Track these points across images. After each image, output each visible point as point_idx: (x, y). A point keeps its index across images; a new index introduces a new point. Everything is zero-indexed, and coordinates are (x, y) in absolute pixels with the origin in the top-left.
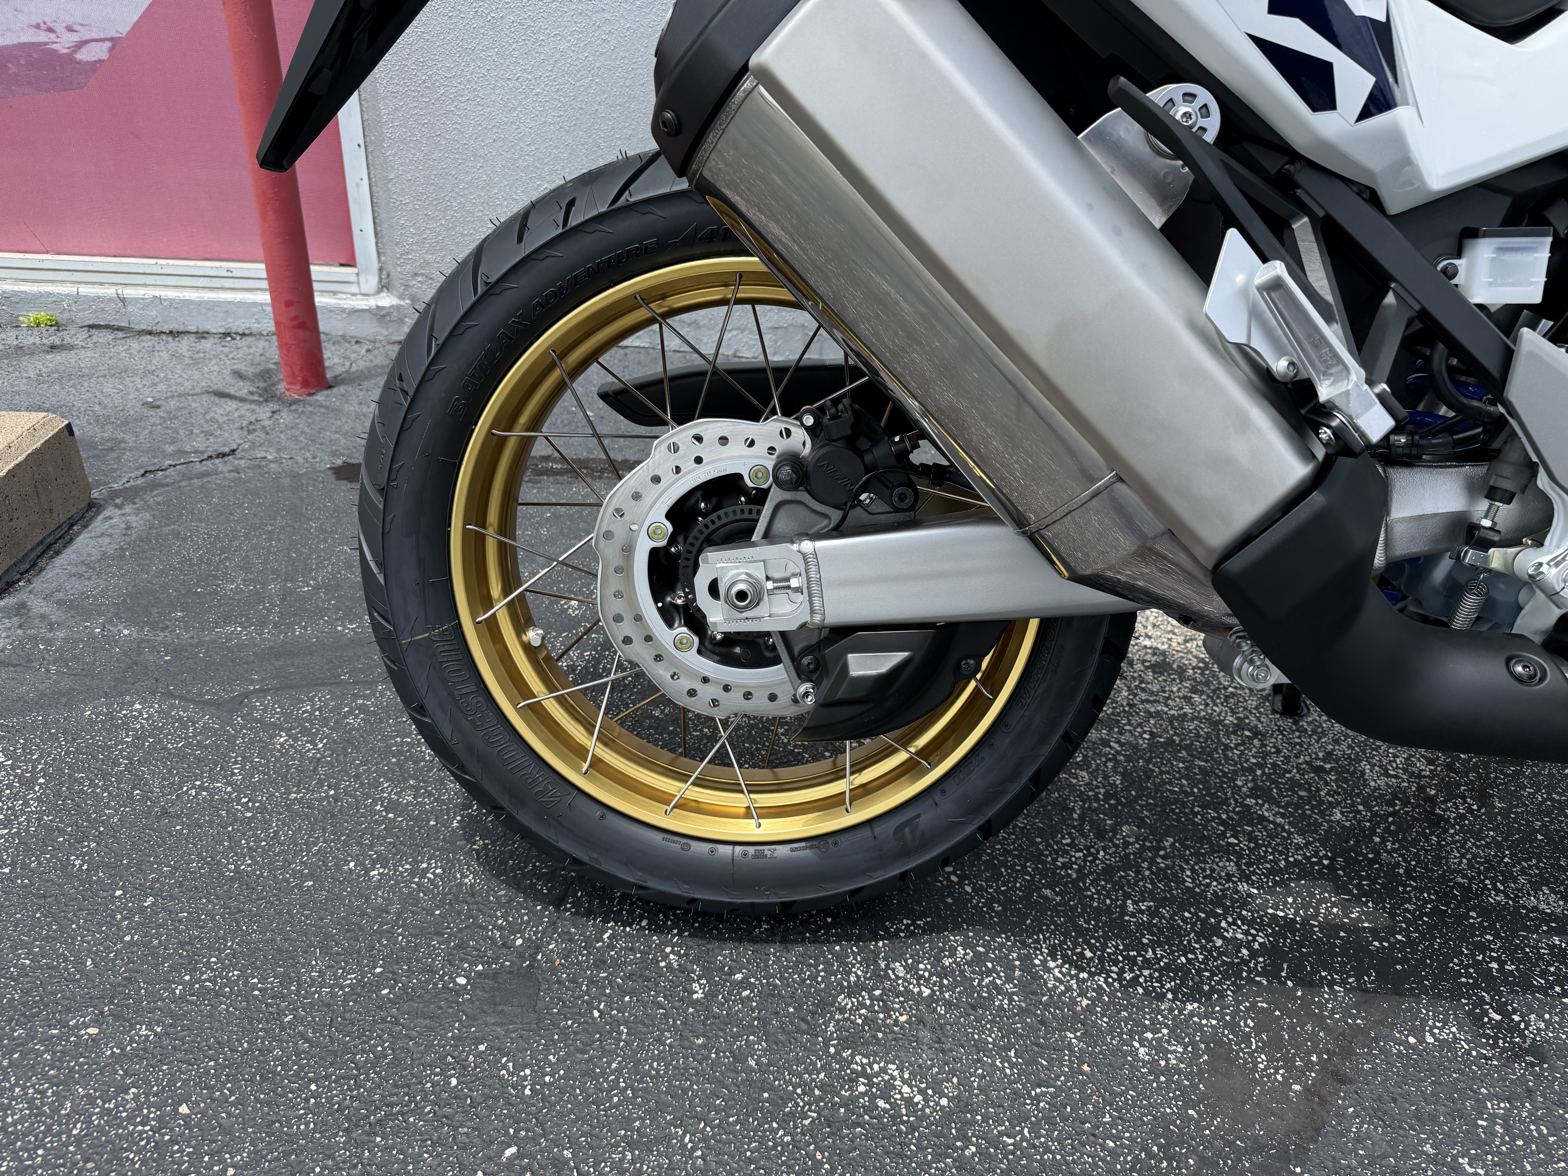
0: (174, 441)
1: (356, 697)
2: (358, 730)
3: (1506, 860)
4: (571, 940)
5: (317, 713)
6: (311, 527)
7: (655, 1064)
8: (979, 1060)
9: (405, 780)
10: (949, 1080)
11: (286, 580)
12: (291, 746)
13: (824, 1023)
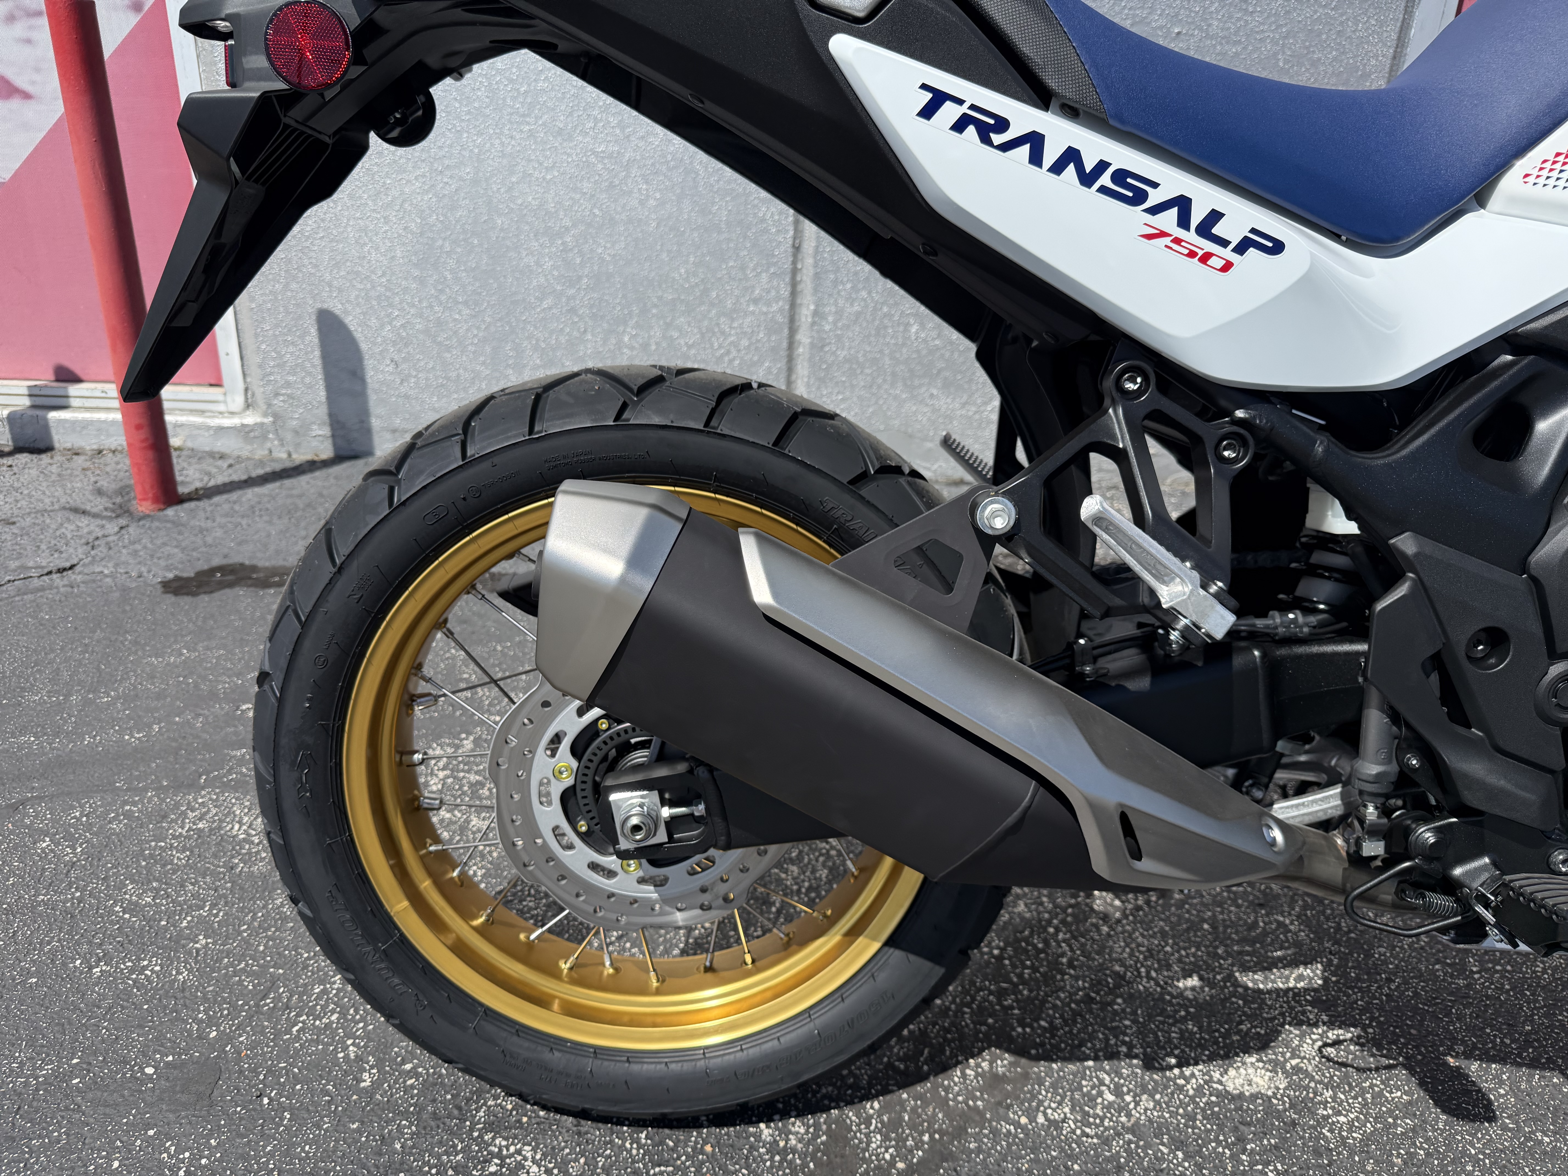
0: (20, 556)
1: (125, 803)
2: (118, 835)
3: (1168, 949)
4: (262, 1033)
5: (84, 819)
6: (126, 640)
7: (307, 1148)
8: (611, 1142)
9: (149, 882)
10: (576, 1160)
11: (89, 692)
12: (52, 851)
13: (476, 1109)
